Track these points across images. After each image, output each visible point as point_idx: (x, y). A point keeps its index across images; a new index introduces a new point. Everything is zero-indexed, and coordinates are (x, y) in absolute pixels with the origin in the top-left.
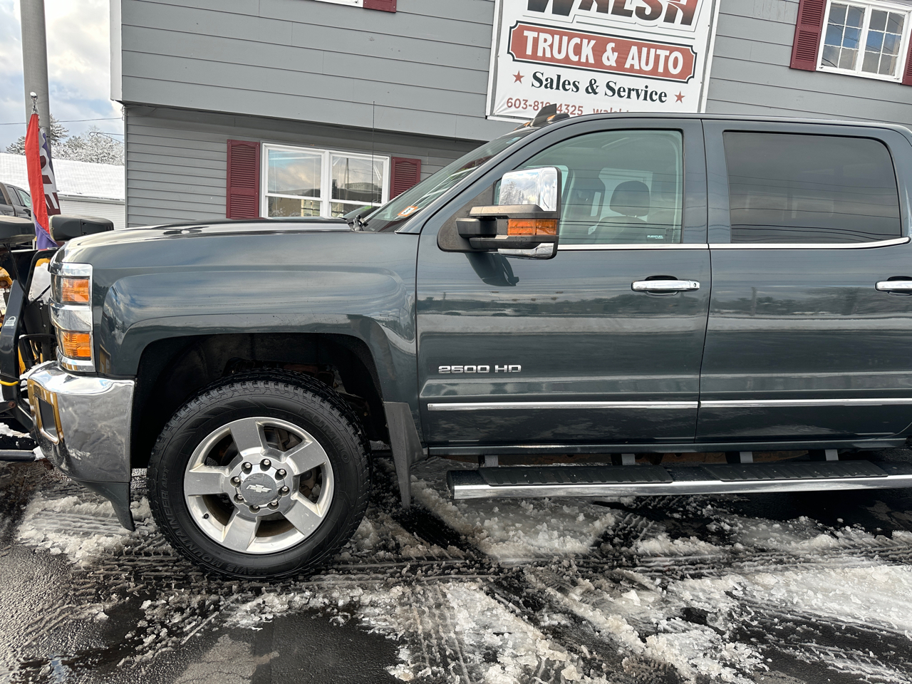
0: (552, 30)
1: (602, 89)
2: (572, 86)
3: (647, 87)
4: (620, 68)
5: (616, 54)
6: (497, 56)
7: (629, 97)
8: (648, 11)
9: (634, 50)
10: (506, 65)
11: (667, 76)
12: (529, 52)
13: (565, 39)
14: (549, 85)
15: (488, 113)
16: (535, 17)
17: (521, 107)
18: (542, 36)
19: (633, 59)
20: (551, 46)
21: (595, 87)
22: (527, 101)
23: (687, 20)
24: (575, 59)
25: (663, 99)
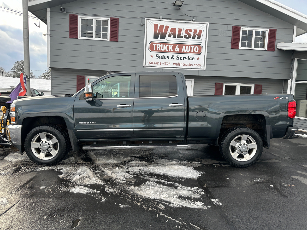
0: (161, 43)
1: (175, 58)
2: (167, 58)
3: (188, 56)
4: (180, 52)
5: (179, 48)
6: (146, 51)
7: (183, 59)
8: (187, 36)
9: (184, 47)
10: (148, 53)
11: (194, 53)
12: (154, 49)
13: (164, 45)
14: (160, 58)
15: (144, 66)
16: (156, 40)
17: (153, 64)
18: (158, 45)
19: (184, 49)
20: (161, 47)
21: (173, 57)
22: (154, 62)
23: (199, 38)
24: (167, 50)
25: (193, 59)
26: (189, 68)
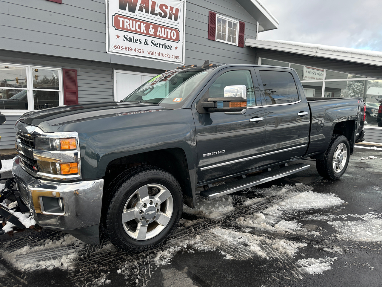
0: (130, 18)
1: (150, 43)
2: (139, 41)
3: (165, 43)
4: (155, 35)
5: (153, 30)
6: (108, 27)
7: (159, 47)
8: (163, 14)
9: (159, 28)
10: (113, 32)
11: (171, 39)
12: (121, 26)
13: (134, 22)
14: (130, 41)
15: (107, 51)
16: (122, 12)
17: (120, 49)
18: (126, 20)
19: (159, 32)
20: (129, 25)
21: (147, 42)
22: (122, 46)
23: (176, 19)
24: (139, 30)
25: (171, 48)
26: (167, 61)
